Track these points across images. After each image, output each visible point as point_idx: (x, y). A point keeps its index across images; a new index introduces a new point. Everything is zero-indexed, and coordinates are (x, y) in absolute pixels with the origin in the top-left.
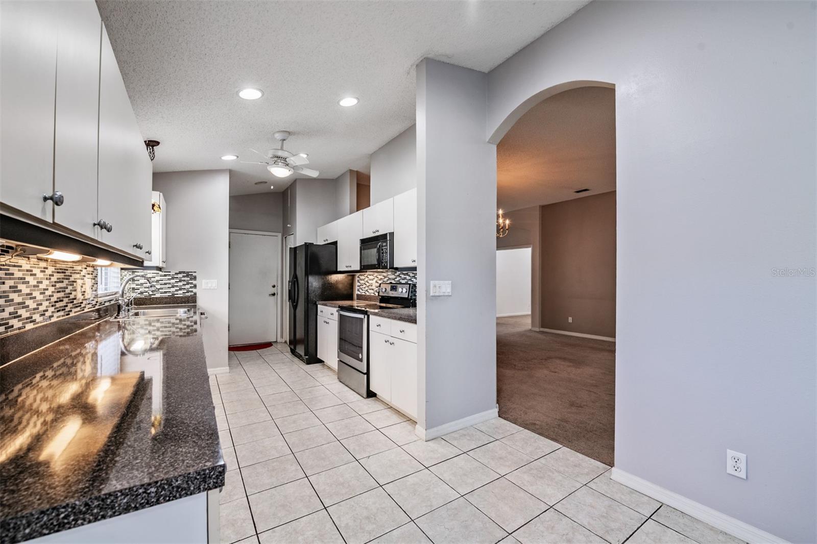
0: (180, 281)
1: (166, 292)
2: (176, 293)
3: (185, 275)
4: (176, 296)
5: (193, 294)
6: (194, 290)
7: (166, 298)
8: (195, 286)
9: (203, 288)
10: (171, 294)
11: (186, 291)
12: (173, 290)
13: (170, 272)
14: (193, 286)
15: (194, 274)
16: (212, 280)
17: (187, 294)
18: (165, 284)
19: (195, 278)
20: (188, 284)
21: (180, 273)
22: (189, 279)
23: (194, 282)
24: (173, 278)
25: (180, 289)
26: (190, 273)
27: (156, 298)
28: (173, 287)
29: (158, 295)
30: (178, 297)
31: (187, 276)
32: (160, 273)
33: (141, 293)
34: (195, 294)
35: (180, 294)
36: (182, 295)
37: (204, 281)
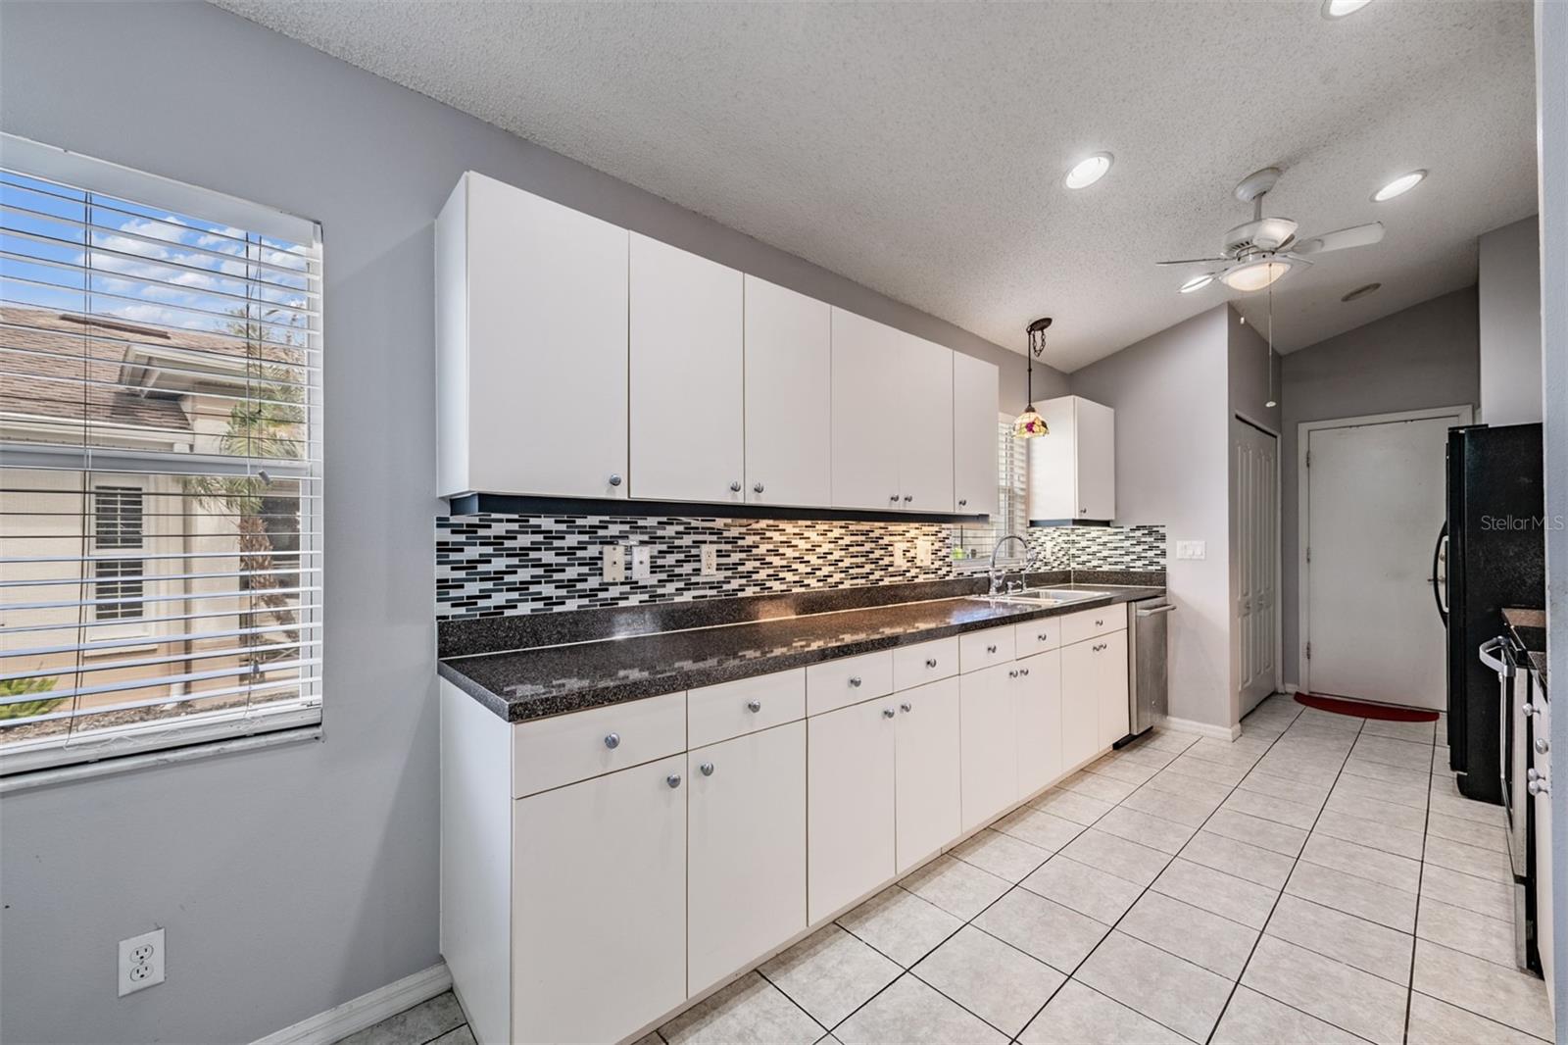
0: (1139, 543)
1: (1116, 563)
2: (1131, 565)
3: (1146, 532)
4: (1132, 570)
5: (1159, 568)
6: (1162, 561)
7: (1116, 573)
8: (1163, 554)
9: (1178, 556)
10: (1124, 567)
11: (1147, 562)
12: (1127, 559)
13: (1122, 527)
14: (1159, 552)
15: (1161, 530)
16: (1195, 542)
17: (1150, 568)
18: (1116, 549)
19: (1163, 538)
20: (1151, 548)
21: (1138, 528)
22: (1152, 539)
23: (1162, 546)
24: (1128, 538)
25: (1139, 558)
26: (1155, 529)
27: (1103, 572)
28: (1127, 554)
29: (1106, 568)
30: (1135, 573)
31: (1150, 534)
32: (1108, 529)
33: (1084, 563)
34: (1164, 569)
35: (1138, 567)
36: (1141, 570)
37: (1179, 544)
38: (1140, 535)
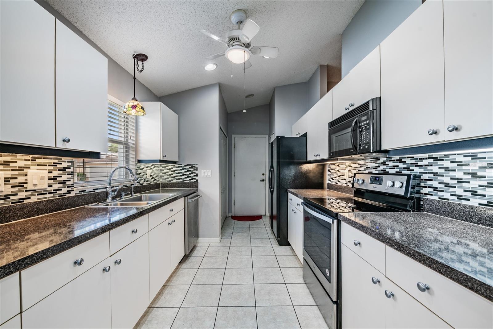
0: (188, 171)
1: (179, 179)
2: (185, 180)
3: (191, 166)
4: (185, 182)
5: (195, 180)
6: (196, 178)
7: (179, 183)
8: (197, 175)
9: (202, 176)
10: (182, 181)
11: (191, 178)
12: (183, 177)
13: (181, 164)
14: (195, 174)
15: (196, 166)
16: (208, 171)
17: (192, 180)
18: (179, 173)
19: (197, 169)
20: (192, 173)
21: (188, 165)
22: (193, 169)
23: (196, 172)
24: (183, 169)
25: (188, 177)
26: (194, 165)
27: (173, 183)
28: (183, 175)
29: (175, 181)
30: (186, 183)
31: (192, 167)
32: (176, 165)
33: (165, 179)
34: (197, 181)
35: (187, 180)
36: (189, 182)
37: (203, 171)
38: (188, 168)
